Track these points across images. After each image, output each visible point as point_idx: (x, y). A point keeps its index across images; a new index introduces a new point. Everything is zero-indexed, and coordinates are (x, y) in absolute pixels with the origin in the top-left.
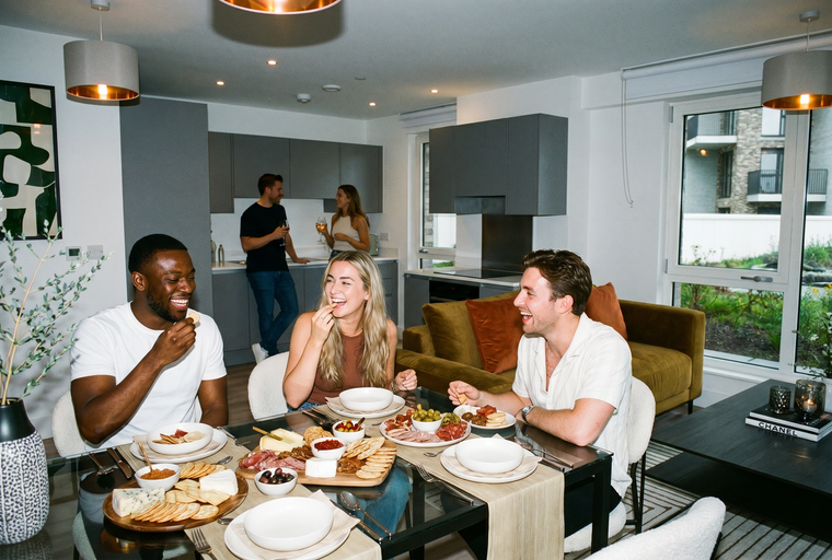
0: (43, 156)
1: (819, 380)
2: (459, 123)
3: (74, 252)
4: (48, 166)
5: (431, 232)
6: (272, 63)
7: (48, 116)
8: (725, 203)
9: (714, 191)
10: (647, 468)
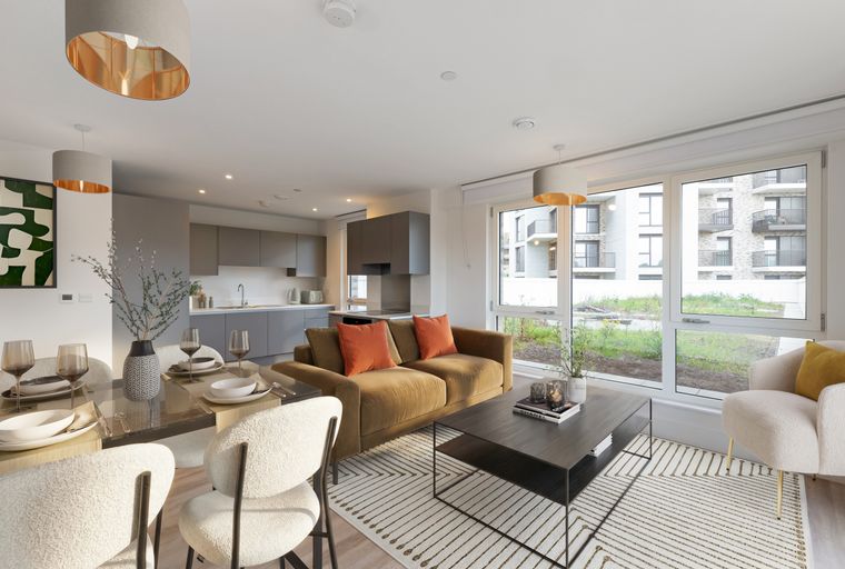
0: (45, 230)
1: (566, 379)
2: (368, 217)
3: (68, 297)
4: (48, 237)
5: (356, 289)
6: (229, 177)
7: (50, 204)
8: (554, 273)
9: (547, 265)
10: (437, 445)
